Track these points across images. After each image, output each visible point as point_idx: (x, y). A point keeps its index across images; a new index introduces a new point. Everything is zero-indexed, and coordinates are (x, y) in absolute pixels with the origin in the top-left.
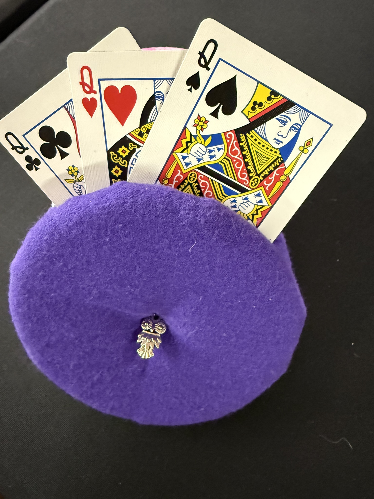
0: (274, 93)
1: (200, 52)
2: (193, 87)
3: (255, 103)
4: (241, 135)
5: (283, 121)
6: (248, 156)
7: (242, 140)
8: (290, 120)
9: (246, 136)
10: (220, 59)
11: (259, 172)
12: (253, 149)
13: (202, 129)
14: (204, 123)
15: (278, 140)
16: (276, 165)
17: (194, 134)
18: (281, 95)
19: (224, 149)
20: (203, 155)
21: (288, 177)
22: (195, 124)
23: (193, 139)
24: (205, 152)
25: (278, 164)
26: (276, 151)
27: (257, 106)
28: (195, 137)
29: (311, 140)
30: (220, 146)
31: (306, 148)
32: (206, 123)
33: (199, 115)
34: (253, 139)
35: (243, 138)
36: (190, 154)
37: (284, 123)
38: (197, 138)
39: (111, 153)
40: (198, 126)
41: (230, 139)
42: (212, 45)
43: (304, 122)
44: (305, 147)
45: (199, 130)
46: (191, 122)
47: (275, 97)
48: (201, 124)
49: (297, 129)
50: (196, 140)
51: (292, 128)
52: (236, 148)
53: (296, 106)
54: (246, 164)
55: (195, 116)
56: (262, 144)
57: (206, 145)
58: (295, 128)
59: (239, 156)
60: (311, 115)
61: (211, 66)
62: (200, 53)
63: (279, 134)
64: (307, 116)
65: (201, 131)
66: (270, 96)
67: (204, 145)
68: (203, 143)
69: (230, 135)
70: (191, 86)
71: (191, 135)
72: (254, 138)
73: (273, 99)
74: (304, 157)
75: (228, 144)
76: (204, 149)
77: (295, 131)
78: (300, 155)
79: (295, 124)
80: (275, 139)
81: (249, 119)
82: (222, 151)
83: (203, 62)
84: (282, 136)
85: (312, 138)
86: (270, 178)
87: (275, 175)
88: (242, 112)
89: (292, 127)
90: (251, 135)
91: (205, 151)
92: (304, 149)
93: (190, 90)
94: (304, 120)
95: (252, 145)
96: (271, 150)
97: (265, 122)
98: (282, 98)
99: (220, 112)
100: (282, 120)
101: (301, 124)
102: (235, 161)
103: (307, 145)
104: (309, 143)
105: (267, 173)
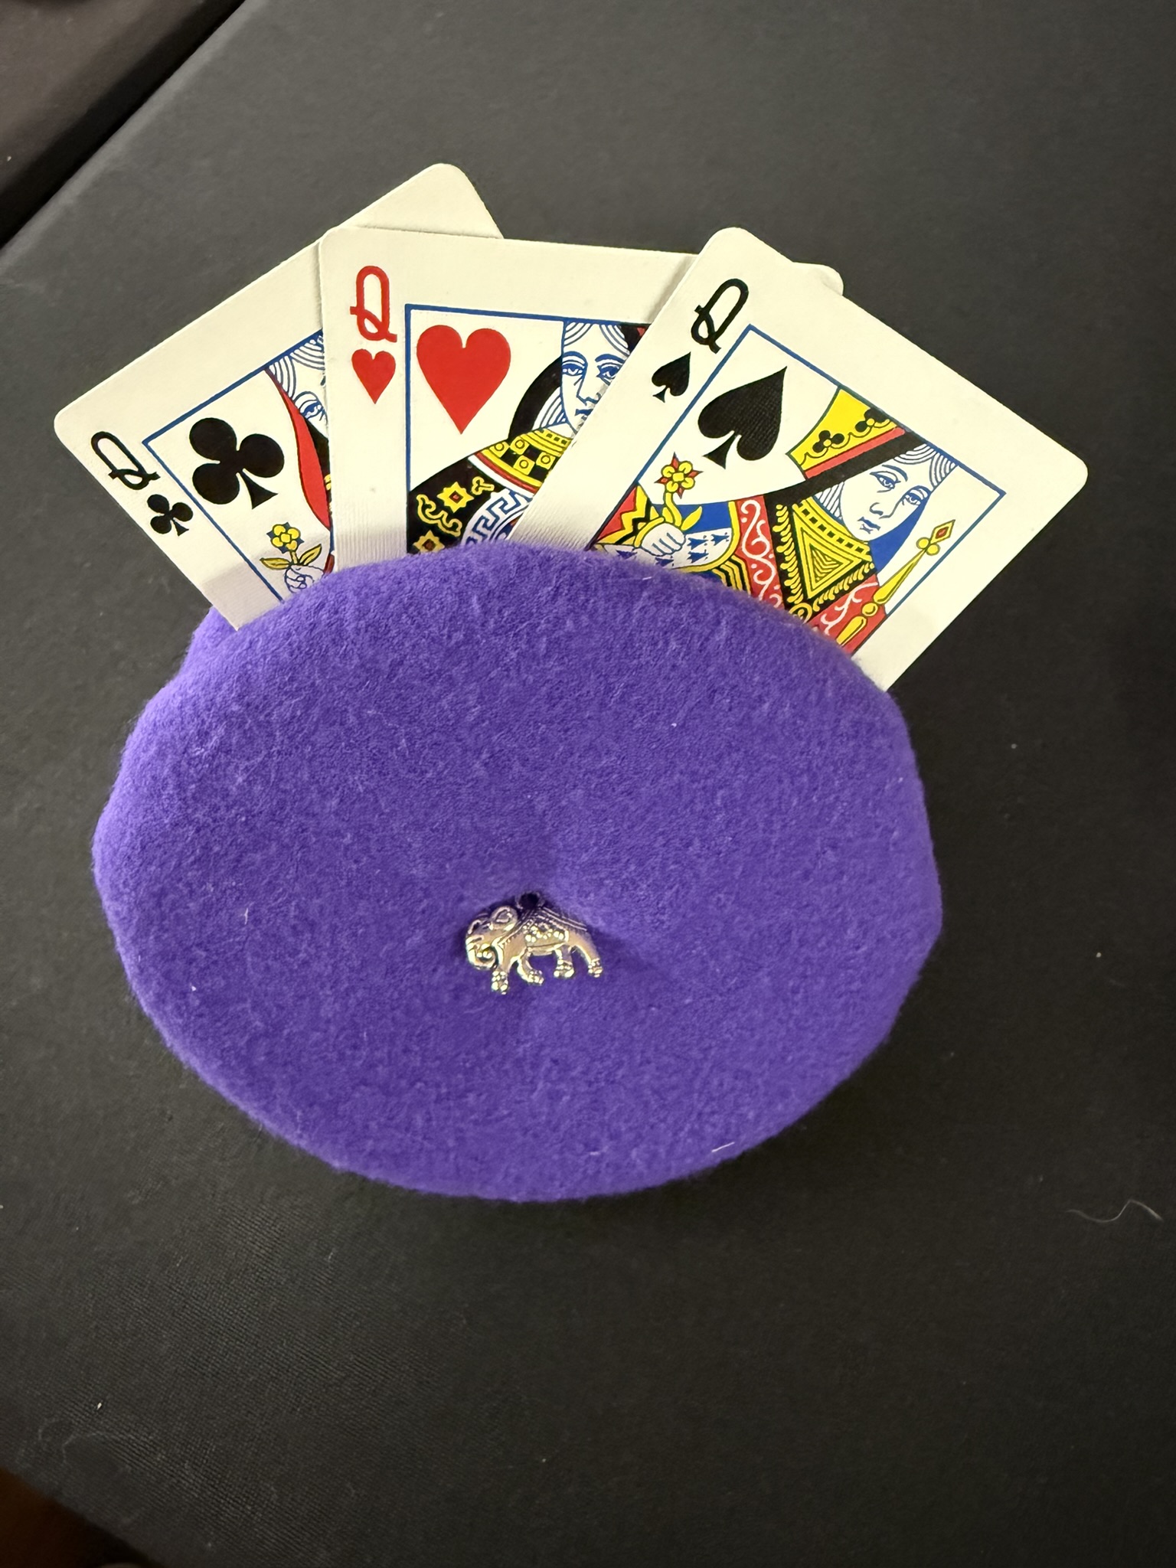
0: (876, 414)
1: (699, 307)
2: (668, 390)
3: (824, 435)
4: (779, 507)
5: (889, 480)
6: (790, 557)
7: (780, 520)
8: (906, 479)
9: (791, 511)
10: (750, 328)
11: (811, 595)
12: (805, 542)
13: (680, 491)
14: (686, 476)
15: (867, 522)
16: (855, 579)
17: (657, 500)
18: (892, 420)
19: (729, 539)
20: (674, 551)
21: (881, 607)
22: (663, 477)
23: (653, 513)
24: (681, 545)
25: (861, 578)
26: (861, 546)
27: (827, 443)
28: (659, 508)
29: (950, 525)
30: (720, 532)
31: (935, 544)
32: (693, 477)
33: (675, 457)
34: (807, 519)
35: (782, 513)
36: (640, 547)
37: (890, 483)
38: (665, 511)
39: (419, 497)
40: (671, 482)
41: (750, 517)
42: (733, 293)
43: (939, 483)
44: (934, 540)
45: (672, 493)
46: (654, 473)
47: (877, 424)
48: (678, 477)
49: (919, 499)
50: (661, 516)
51: (907, 496)
52: (762, 538)
53: (924, 445)
54: (783, 575)
55: (665, 458)
56: (829, 529)
57: (685, 527)
58: (915, 497)
59: (766, 557)
60: (958, 467)
61: (724, 342)
62: (698, 309)
63: (874, 509)
64: (948, 471)
65: (676, 495)
66: (864, 419)
67: (679, 528)
68: (678, 523)
69: (751, 508)
70: (664, 387)
71: (649, 504)
72: (810, 516)
73: (871, 427)
74: (927, 562)
75: (743, 528)
76: (680, 538)
77: (915, 504)
78: (918, 556)
79: (917, 488)
80: (862, 519)
81: (803, 472)
82: (724, 544)
83: (703, 331)
84: (880, 513)
85: (953, 521)
86: (837, 609)
87: (852, 601)
88: (788, 454)
89: (908, 493)
90: (802, 508)
91: (681, 542)
92: (929, 545)
93: (661, 396)
94: (939, 480)
95: (803, 531)
96: (850, 545)
97: (844, 480)
98: (892, 425)
99: (733, 452)
100: (885, 478)
101: (931, 488)
102: (754, 566)
103: (937, 538)
104: (942, 532)
105: (832, 598)
